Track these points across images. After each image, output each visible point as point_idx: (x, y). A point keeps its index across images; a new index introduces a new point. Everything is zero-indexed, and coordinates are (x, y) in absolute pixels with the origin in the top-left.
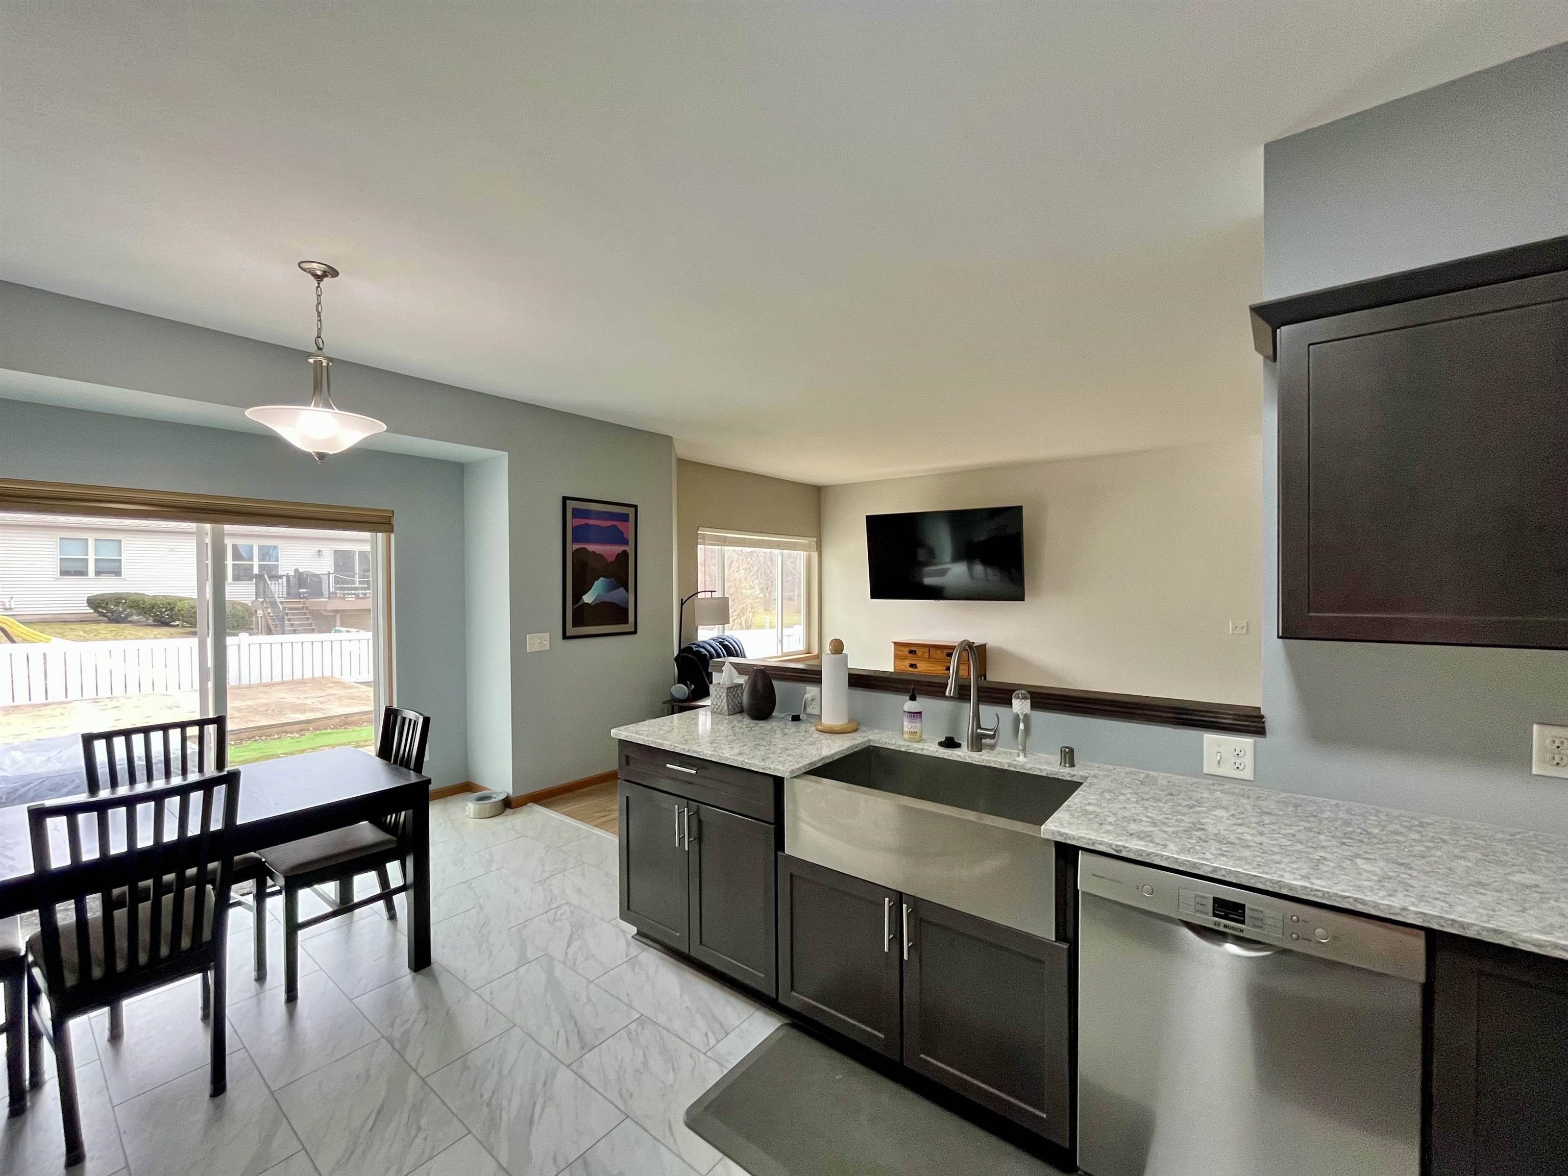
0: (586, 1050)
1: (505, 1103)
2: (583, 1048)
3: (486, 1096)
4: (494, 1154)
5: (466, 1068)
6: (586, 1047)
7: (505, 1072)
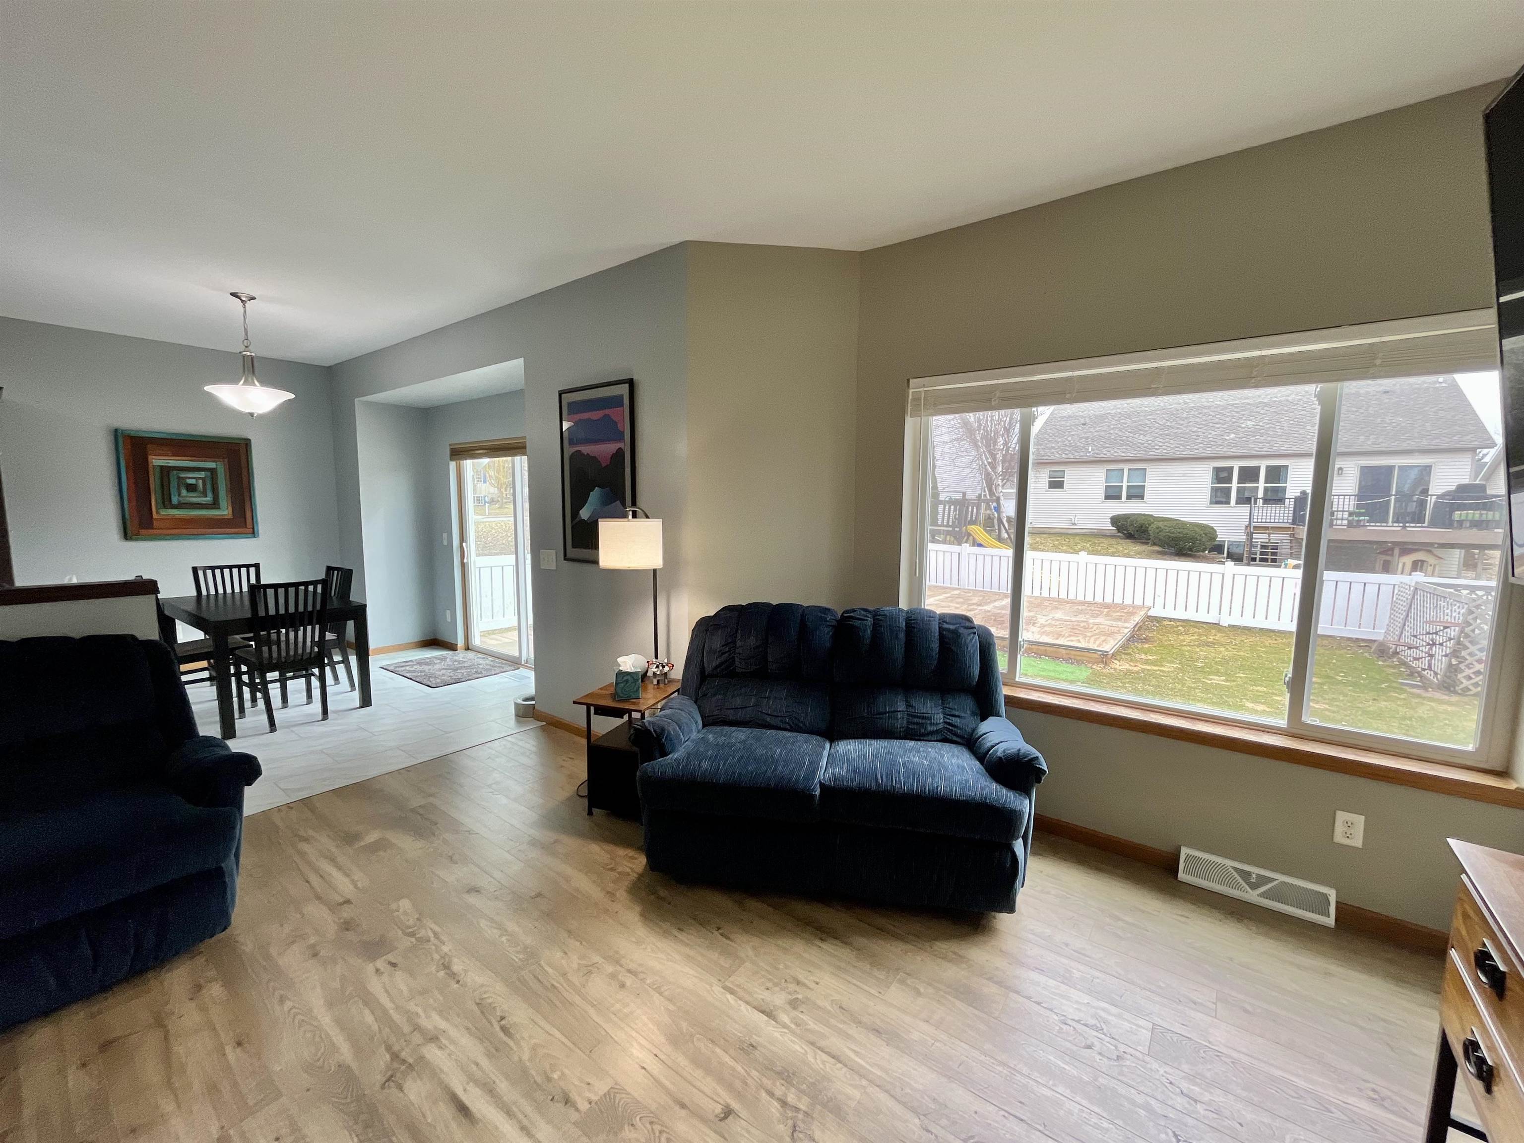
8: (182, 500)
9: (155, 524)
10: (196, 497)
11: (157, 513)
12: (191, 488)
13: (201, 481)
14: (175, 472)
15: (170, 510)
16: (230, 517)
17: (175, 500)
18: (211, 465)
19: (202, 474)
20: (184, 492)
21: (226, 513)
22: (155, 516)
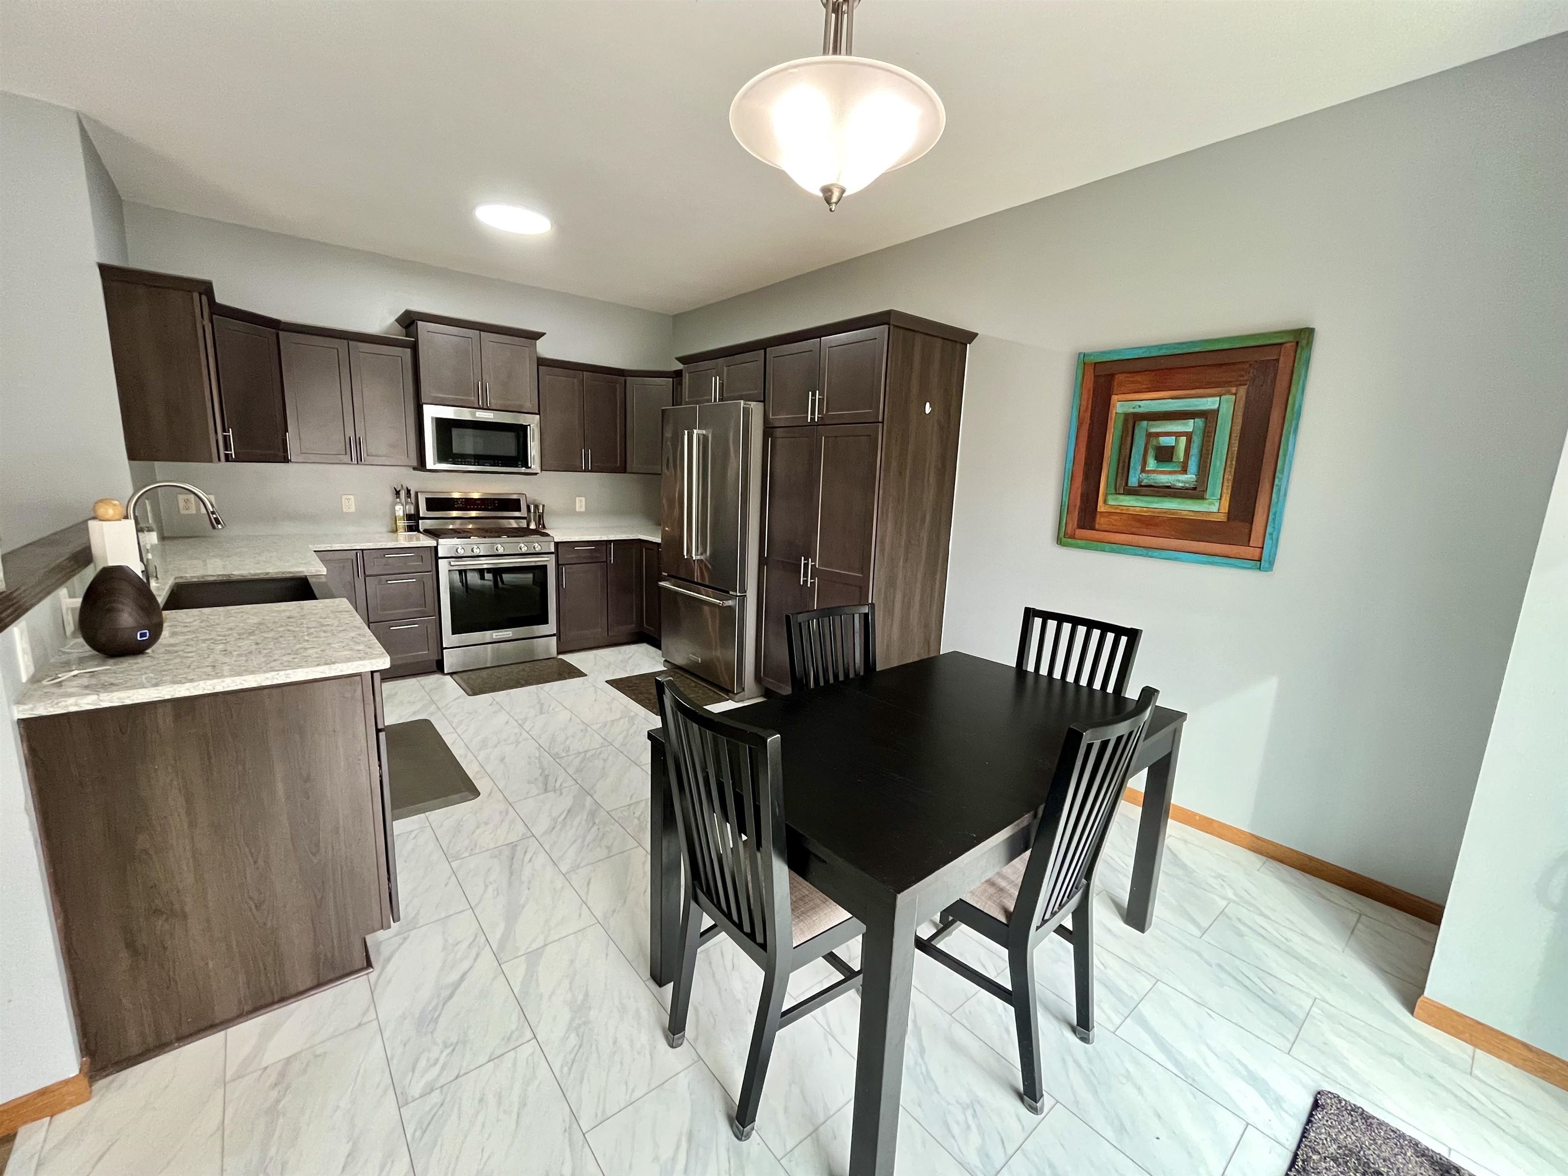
0: (515, 843)
1: (584, 823)
2: (516, 845)
3: (595, 827)
4: (593, 801)
5: (609, 848)
6: (513, 846)
7: (580, 841)
8: (1147, 479)
9: (1101, 521)
10: (1170, 473)
11: (1105, 502)
12: (1165, 455)
13: (1183, 440)
14: (1145, 423)
15: (1122, 497)
16: (1222, 518)
17: (1133, 481)
18: (1209, 403)
19: (1188, 426)
20: (1152, 464)
21: (1215, 509)
22: (1101, 507)
